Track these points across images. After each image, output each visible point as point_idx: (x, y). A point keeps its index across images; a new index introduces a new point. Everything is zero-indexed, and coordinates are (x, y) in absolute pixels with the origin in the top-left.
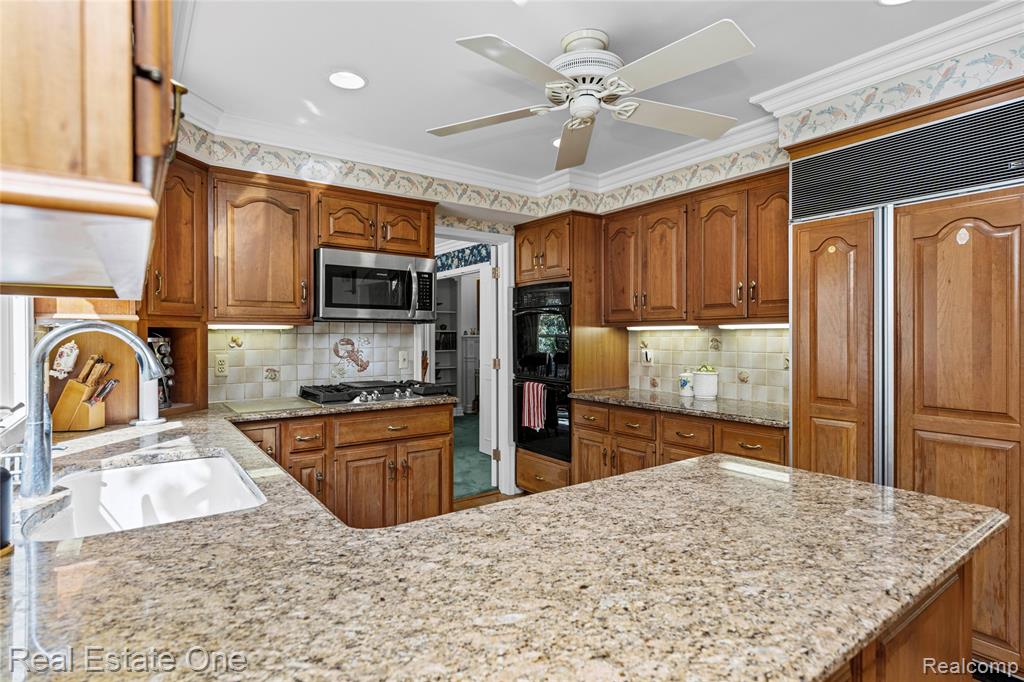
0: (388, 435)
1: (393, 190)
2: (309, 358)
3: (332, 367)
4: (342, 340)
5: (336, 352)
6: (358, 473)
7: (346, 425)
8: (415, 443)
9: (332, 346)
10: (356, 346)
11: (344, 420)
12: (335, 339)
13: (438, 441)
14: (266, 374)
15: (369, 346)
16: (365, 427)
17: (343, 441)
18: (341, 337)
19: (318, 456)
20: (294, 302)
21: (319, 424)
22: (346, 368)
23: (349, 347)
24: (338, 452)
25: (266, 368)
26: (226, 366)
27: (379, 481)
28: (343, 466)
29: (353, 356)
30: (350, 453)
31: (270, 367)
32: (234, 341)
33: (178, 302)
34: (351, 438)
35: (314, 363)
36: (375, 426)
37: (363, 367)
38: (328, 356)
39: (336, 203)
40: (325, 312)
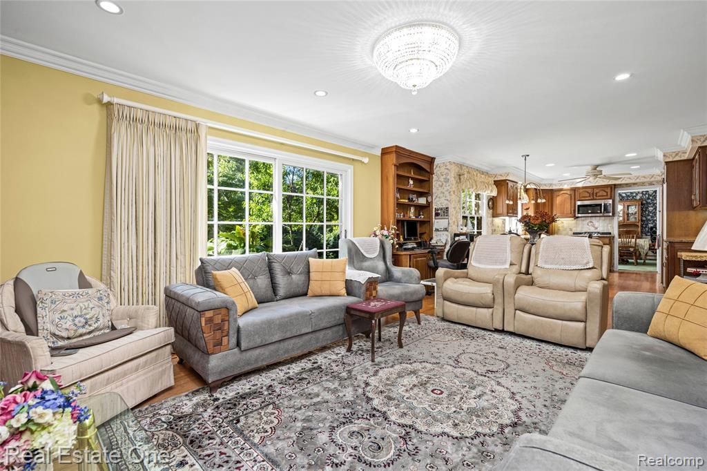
1: (597, 184)
2: (581, 225)
3: (586, 228)
4: (590, 221)
5: (588, 224)
10: (594, 223)
12: (587, 221)
15: (598, 223)
20: (571, 214)
22: (591, 228)
29: (593, 226)
32: (562, 222)
37: (596, 228)
39: (581, 191)
40: (577, 215)
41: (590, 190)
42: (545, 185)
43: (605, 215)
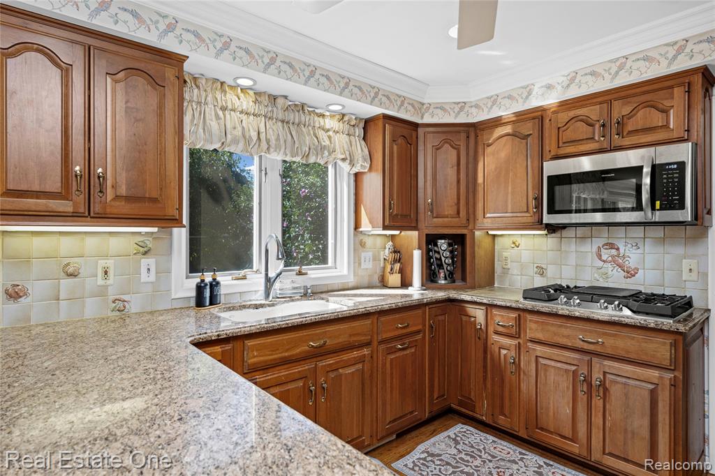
0: (580, 345)
1: (624, 80)
2: (572, 259)
3: (594, 270)
4: (606, 244)
5: (599, 256)
6: (546, 371)
7: (536, 322)
8: (616, 365)
9: (595, 249)
10: (622, 251)
11: (535, 318)
12: (599, 242)
13: (654, 374)
14: (536, 269)
15: (639, 251)
16: (554, 329)
17: (532, 335)
18: (605, 241)
19: (514, 342)
20: (527, 211)
21: (514, 315)
22: (610, 273)
23: (614, 252)
24: (530, 344)
25: (536, 265)
26: (509, 261)
27: (568, 388)
28: (533, 359)
29: (618, 261)
30: (540, 349)
31: (539, 265)
32: (514, 243)
33: (447, 217)
34: (540, 336)
35: (577, 265)
36: (566, 332)
37: (631, 273)
38: (591, 259)
39: (564, 117)
40: (547, 219)
41: (593, 112)
42: (441, 107)
43: (659, 216)
